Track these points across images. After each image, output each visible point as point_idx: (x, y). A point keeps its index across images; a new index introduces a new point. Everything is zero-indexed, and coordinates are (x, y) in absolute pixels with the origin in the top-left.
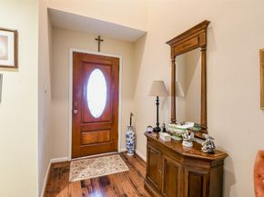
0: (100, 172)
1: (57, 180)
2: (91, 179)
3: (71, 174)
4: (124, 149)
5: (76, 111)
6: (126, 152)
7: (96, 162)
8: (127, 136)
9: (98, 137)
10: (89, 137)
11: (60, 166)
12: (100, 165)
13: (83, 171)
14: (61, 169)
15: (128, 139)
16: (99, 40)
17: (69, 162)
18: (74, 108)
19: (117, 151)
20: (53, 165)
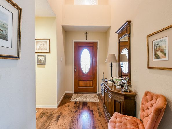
0: (84, 100)
1: (66, 100)
2: (79, 102)
3: (72, 98)
4: (100, 92)
5: (76, 70)
6: (101, 94)
7: (84, 96)
8: (101, 85)
9: (86, 84)
10: (82, 83)
11: (68, 95)
12: (85, 97)
13: (77, 98)
14: (69, 96)
15: (102, 87)
16: (86, 34)
17: (72, 94)
18: (75, 68)
19: (97, 92)
20: (66, 94)
